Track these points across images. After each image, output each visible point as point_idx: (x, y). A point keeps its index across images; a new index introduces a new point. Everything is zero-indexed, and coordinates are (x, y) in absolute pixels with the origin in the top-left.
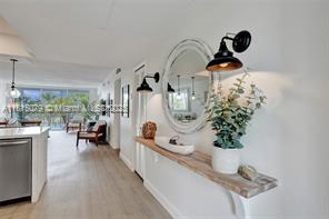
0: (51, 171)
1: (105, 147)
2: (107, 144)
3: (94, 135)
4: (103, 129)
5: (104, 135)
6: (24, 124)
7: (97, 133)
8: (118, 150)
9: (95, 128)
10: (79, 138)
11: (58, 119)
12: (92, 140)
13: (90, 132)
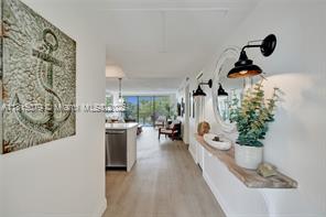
0: (139, 154)
1: (179, 142)
2: (181, 139)
3: (170, 132)
4: (178, 127)
5: (179, 132)
6: (127, 121)
7: (173, 130)
8: (188, 145)
9: (172, 126)
10: (160, 133)
11: (150, 119)
12: (170, 136)
13: (168, 129)
